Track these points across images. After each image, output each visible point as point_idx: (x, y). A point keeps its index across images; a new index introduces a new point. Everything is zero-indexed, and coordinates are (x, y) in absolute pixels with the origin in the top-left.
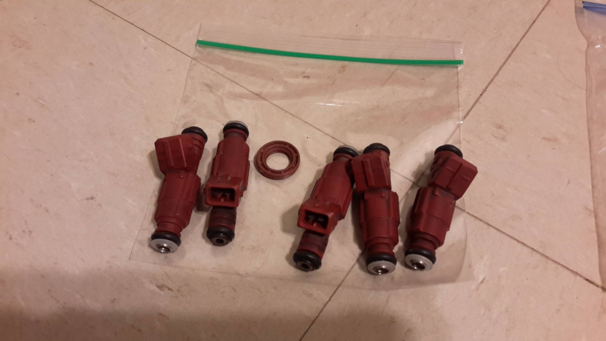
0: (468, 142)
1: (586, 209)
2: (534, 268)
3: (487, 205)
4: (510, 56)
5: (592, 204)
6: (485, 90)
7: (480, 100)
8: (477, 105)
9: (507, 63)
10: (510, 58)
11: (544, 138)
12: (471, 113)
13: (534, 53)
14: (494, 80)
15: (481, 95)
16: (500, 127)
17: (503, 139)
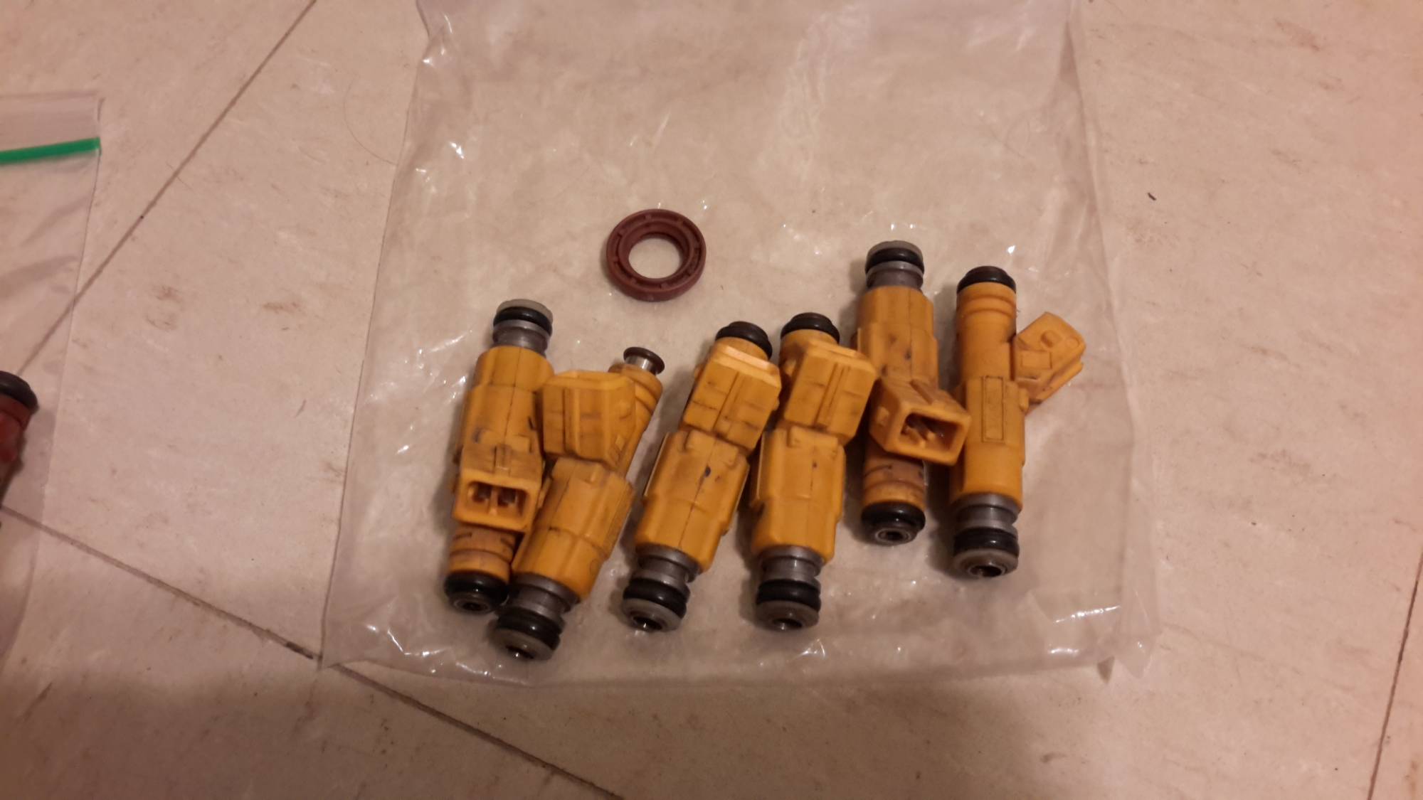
0: (85, 346)
1: (329, 467)
2: (171, 638)
3: (93, 501)
4: (233, 103)
5: (344, 452)
6: (152, 204)
7: (137, 232)
8: (128, 245)
9: (221, 125)
10: (233, 109)
11: (268, 306)
12: (106, 271)
13: (294, 86)
14: (181, 175)
15: (142, 217)
16: (168, 294)
17: (170, 323)
